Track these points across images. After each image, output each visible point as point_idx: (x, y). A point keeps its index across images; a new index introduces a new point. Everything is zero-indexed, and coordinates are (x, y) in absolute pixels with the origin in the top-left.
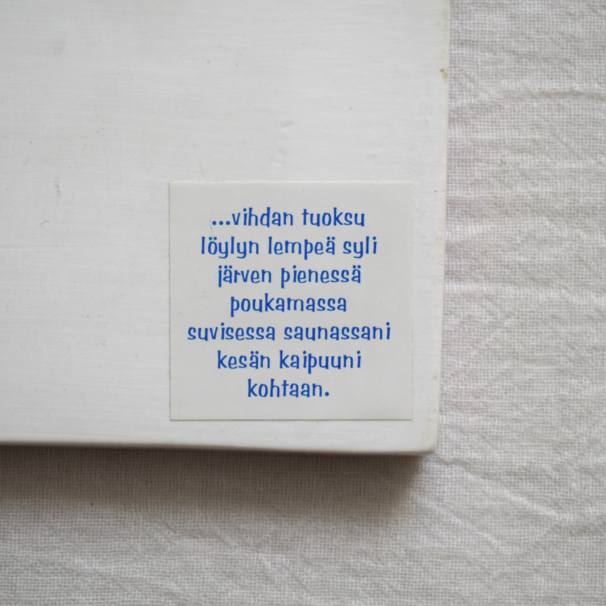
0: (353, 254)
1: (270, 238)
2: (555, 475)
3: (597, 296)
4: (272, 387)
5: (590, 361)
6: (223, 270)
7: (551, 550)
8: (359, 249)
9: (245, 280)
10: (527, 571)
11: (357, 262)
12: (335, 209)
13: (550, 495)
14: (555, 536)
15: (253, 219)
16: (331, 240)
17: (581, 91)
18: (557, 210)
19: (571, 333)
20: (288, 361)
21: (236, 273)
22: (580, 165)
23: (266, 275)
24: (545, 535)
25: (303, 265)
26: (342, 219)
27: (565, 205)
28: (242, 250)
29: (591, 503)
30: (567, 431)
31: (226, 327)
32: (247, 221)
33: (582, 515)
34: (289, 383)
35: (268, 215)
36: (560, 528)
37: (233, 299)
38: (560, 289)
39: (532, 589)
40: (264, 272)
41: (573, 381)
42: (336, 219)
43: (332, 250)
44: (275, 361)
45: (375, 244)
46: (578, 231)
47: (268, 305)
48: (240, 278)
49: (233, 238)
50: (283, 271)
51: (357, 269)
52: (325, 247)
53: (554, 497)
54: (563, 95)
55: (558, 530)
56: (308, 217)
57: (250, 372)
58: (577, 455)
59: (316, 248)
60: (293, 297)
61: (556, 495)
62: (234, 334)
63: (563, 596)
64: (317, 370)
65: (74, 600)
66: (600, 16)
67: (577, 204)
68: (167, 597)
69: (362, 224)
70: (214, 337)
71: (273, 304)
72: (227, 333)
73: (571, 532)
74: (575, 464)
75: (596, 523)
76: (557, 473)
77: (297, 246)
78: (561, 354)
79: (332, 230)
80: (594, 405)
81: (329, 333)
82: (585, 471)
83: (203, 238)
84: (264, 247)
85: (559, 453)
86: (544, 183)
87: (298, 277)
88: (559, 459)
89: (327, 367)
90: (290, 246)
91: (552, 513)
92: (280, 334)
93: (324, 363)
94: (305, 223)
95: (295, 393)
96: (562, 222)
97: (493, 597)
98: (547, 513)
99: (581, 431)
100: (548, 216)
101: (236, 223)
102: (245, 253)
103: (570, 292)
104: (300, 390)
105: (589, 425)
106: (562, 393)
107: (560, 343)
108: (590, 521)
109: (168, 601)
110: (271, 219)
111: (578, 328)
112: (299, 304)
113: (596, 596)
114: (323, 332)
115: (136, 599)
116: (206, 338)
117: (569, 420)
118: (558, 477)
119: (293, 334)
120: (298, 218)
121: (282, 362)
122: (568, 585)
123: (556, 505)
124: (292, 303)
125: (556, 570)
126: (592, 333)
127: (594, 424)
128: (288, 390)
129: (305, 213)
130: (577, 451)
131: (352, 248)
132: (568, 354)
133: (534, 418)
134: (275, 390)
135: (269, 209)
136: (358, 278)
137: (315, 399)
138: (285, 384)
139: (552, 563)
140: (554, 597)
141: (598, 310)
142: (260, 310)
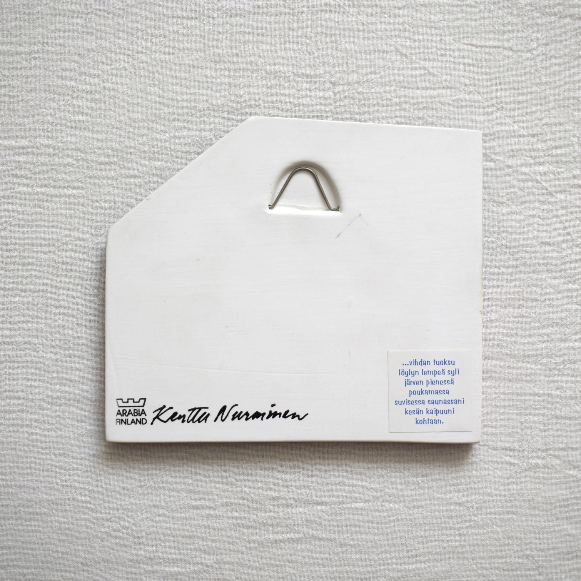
0: (451, 375)
1: (423, 370)
2: (519, 449)
3: (533, 386)
4: (424, 420)
5: (531, 409)
6: (407, 381)
7: (518, 475)
8: (453, 373)
9: (414, 384)
10: (510, 483)
11: (452, 377)
12: (445, 359)
13: (518, 456)
14: (520, 471)
15: (417, 363)
16: (443, 370)
17: (526, 315)
18: (518, 357)
19: (524, 399)
20: (429, 412)
21: (411, 382)
22: (526, 341)
23: (421, 382)
24: (516, 470)
25: (434, 379)
26: (447, 363)
27: (521, 355)
28: (413, 374)
29: (532, 459)
30: (523, 434)
31: (408, 400)
32: (415, 364)
33: (529, 463)
34: (430, 419)
35: (422, 362)
36: (522, 468)
37: (410, 391)
38: (520, 384)
39: (512, 489)
40: (420, 381)
41: (525, 416)
42: (445, 363)
43: (444, 373)
44: (425, 412)
45: (458, 371)
46: (526, 364)
47: (422, 392)
48: (412, 383)
49: (410, 370)
50: (427, 381)
51: (452, 380)
52: (441, 372)
53: (519, 457)
54: (520, 317)
55: (521, 468)
56: (435, 362)
57: (416, 416)
58: (527, 442)
59: (438, 373)
60: (431, 390)
61: (520, 456)
62: (410, 403)
63: (523, 491)
64: (439, 415)
65: (353, 495)
66: (532, 289)
67: (525, 355)
68: (385, 494)
69: (454, 364)
70: (404, 404)
71: (424, 392)
72: (408, 402)
73: (525, 469)
74: (526, 445)
75: (534, 466)
76: (520, 449)
77: (432, 372)
78: (521, 407)
79: (444, 367)
80: (532, 425)
81: (443, 402)
82: (530, 448)
83: (400, 370)
84: (420, 373)
85: (521, 442)
86: (514, 348)
87: (432, 383)
88: (521, 443)
89: (442, 413)
90: (429, 372)
91: (519, 462)
92: (426, 402)
93: (441, 412)
94: (434, 364)
95: (432, 423)
96: (520, 361)
97: (499, 492)
98: (517, 463)
99: (528, 434)
100: (515, 359)
101: (411, 365)
102: (414, 375)
103: (524, 385)
104: (434, 422)
105: (531, 432)
106: (521, 420)
107: (520, 403)
108: (532, 465)
109: (385, 495)
110: (423, 363)
111: (527, 398)
112: (433, 392)
113: (535, 491)
114: (441, 402)
115: (375, 495)
116: (401, 404)
117: (524, 430)
118: (520, 450)
119: (431, 402)
120: (432, 363)
121: (427, 412)
122: (525, 488)
123: (520, 460)
124: (430, 392)
125: (520, 483)
126: (532, 400)
127: (533, 431)
128: (430, 421)
129: (434, 361)
130: (527, 441)
131: (450, 373)
132: (523, 407)
133: (512, 429)
134: (425, 422)
135: (422, 360)
136: (453, 383)
137: (439, 425)
138: (428, 420)
139: (519, 480)
140: (520, 492)
141: (533, 391)
142: (419, 394)
